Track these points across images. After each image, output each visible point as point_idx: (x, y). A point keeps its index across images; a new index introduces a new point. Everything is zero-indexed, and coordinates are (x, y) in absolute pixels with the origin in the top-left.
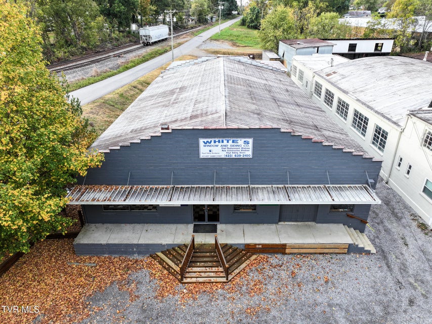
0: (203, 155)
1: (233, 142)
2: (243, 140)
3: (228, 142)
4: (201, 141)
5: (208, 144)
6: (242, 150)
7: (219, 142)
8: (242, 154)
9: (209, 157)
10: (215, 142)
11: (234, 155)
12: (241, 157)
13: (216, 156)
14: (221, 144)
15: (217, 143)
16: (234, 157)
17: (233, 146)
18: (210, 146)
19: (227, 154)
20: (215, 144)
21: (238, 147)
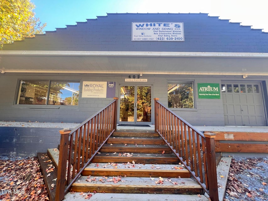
0: (135, 37)
1: (165, 25)
2: (174, 24)
3: (159, 25)
4: (134, 25)
5: (140, 27)
6: (173, 34)
7: (151, 25)
8: (174, 37)
9: (141, 40)
10: (147, 25)
11: (166, 37)
12: (174, 40)
13: (148, 39)
14: (153, 27)
15: (149, 27)
16: (166, 40)
17: (165, 29)
18: (142, 29)
19: (159, 37)
20: (147, 27)
21: (169, 30)
